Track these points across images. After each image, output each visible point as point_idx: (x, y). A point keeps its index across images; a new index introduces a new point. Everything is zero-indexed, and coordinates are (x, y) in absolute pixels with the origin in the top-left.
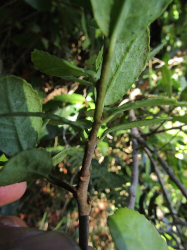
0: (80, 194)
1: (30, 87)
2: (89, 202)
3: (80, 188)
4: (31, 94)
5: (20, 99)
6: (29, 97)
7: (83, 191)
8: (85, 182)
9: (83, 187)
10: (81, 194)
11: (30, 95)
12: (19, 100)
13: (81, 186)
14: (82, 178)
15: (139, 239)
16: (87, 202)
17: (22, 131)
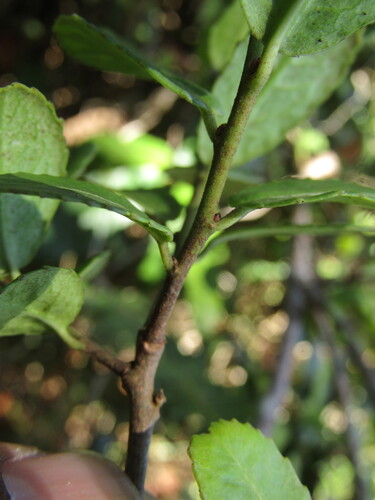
0: (139, 380)
1: (51, 111)
2: (157, 399)
3: (140, 368)
4: (49, 126)
5: (21, 136)
6: (43, 132)
7: (147, 374)
8: (153, 354)
9: (147, 365)
10: (142, 379)
11: (46, 128)
12: (18, 140)
13: (143, 362)
14: (146, 346)
15: (254, 486)
16: (151, 398)
17: (13, 212)
